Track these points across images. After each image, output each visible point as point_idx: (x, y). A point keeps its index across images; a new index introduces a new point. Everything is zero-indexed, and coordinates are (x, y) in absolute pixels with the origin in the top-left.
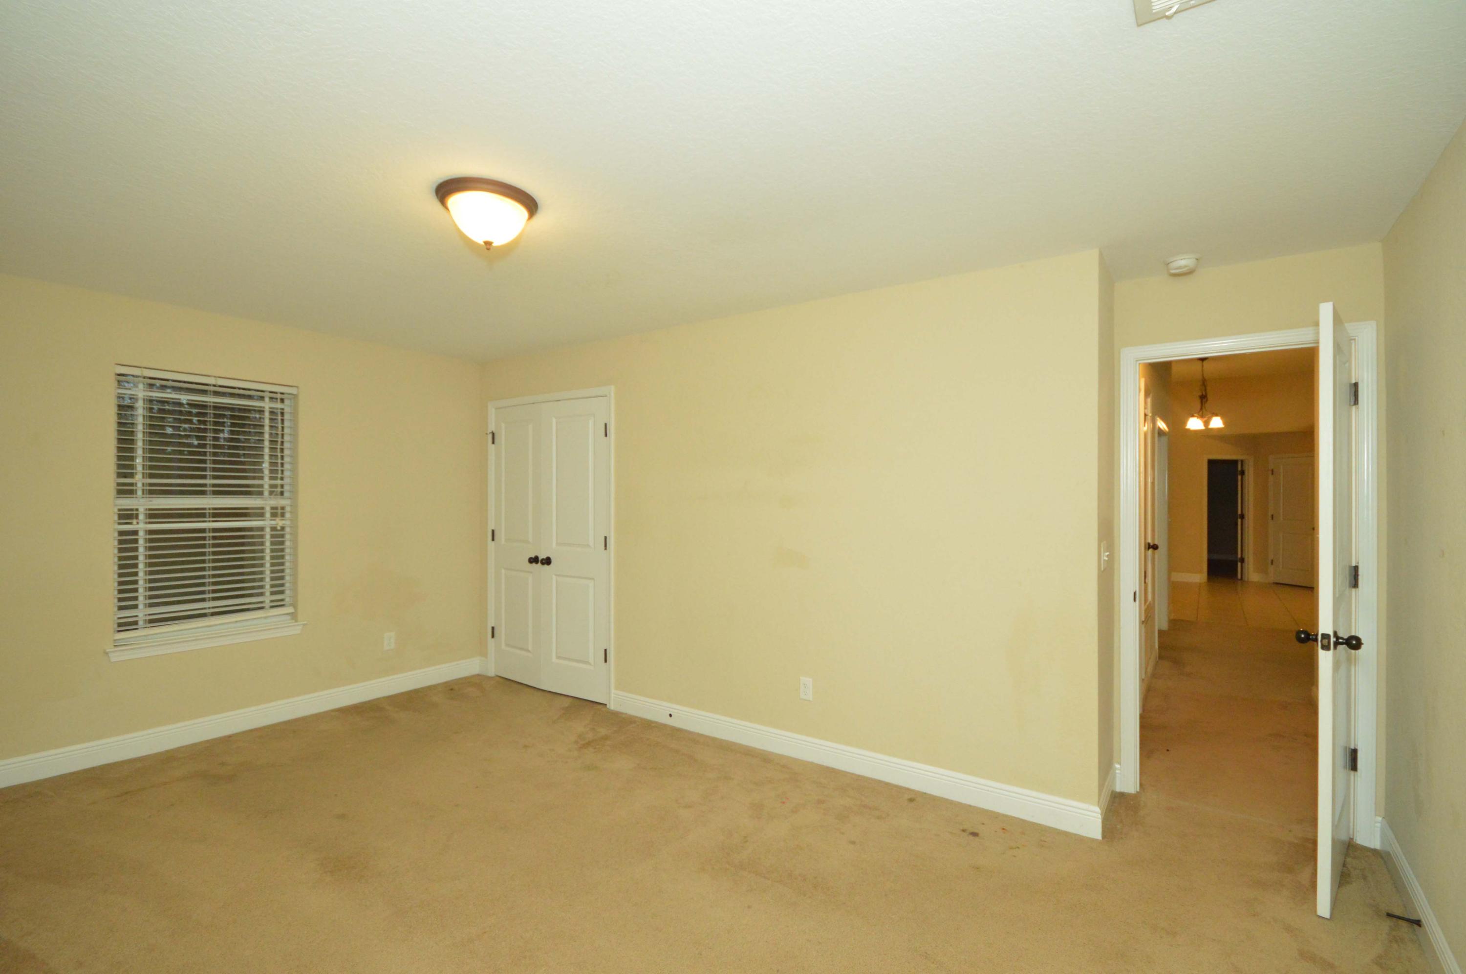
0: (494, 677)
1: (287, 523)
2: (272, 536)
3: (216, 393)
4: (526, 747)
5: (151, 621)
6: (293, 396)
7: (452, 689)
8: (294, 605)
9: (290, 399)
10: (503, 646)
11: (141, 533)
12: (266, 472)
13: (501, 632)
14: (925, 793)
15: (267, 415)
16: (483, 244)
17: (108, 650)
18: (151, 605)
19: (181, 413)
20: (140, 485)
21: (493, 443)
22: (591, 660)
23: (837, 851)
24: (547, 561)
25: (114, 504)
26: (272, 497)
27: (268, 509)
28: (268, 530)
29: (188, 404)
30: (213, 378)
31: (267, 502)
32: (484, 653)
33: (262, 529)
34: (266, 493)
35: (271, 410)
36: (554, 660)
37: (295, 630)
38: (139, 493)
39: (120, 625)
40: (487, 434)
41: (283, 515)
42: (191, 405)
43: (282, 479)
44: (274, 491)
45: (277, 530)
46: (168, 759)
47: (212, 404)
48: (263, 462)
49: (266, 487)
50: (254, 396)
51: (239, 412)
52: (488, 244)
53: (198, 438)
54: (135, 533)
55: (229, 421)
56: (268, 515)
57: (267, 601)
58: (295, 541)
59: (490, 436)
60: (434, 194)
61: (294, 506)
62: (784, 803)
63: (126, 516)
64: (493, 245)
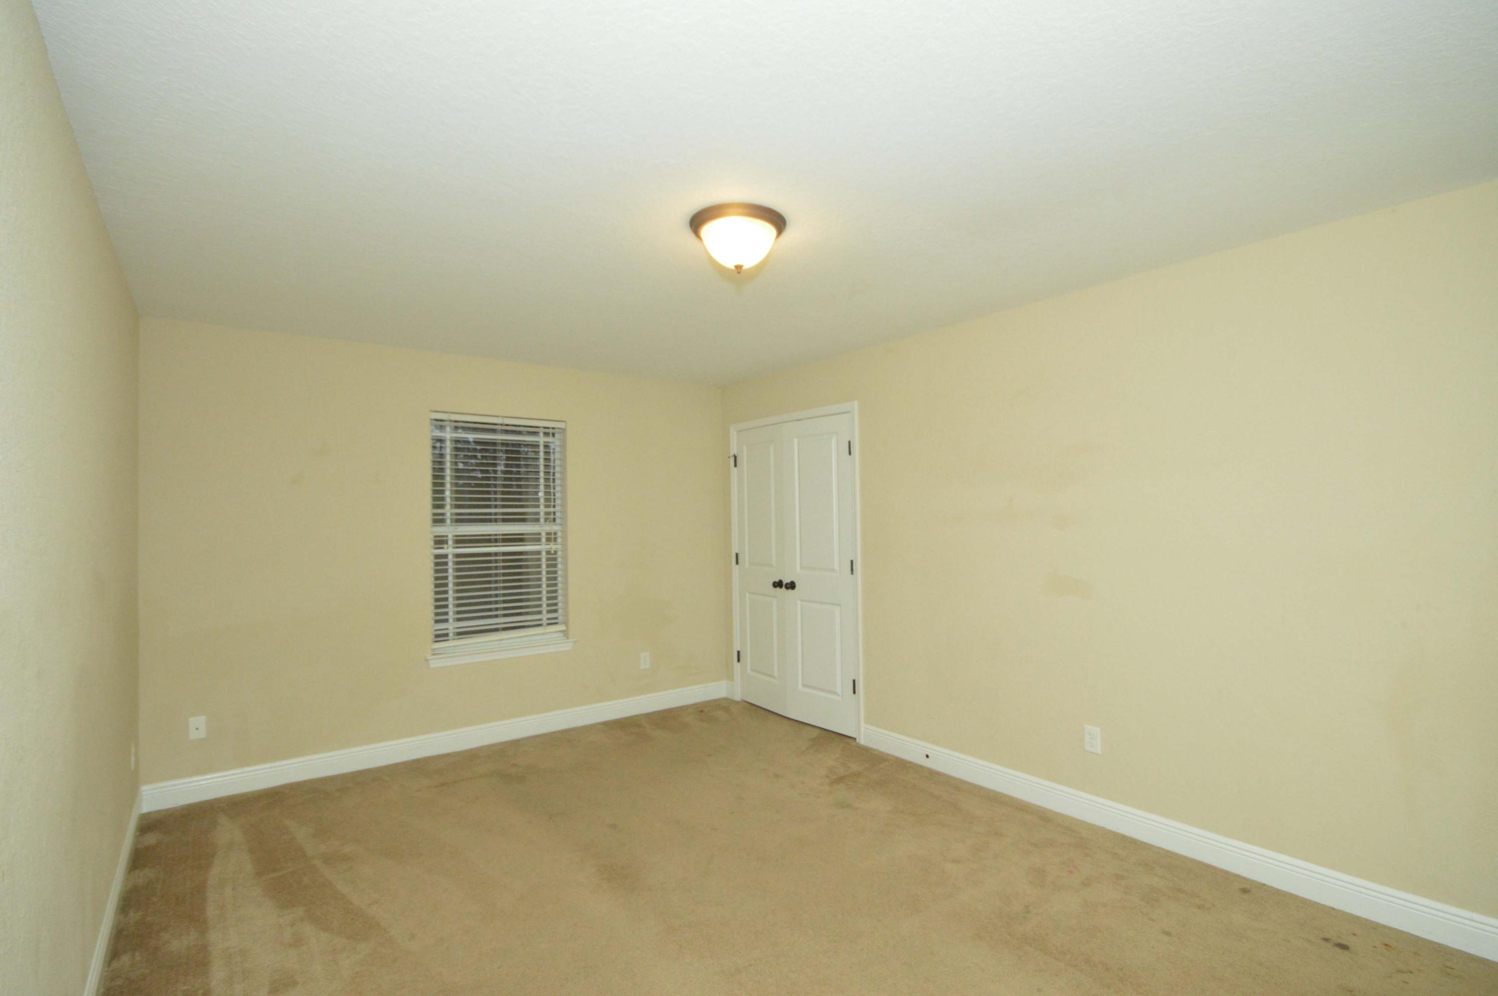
0: (738, 702)
1: (559, 547)
2: (548, 559)
3: (507, 432)
4: (777, 776)
5: (459, 634)
6: (561, 430)
7: (702, 711)
8: (566, 623)
9: (560, 433)
10: (749, 671)
11: (450, 557)
12: (542, 501)
13: (747, 657)
14: (1264, 885)
15: (542, 449)
16: (733, 268)
17: (428, 658)
18: (459, 620)
19: (469, 450)
20: (448, 515)
21: (735, 466)
22: (839, 690)
23: (1147, 940)
24: (792, 586)
25: (431, 531)
26: (547, 523)
27: (544, 534)
28: (544, 553)
29: (475, 442)
30: (500, 418)
31: (542, 528)
32: (730, 677)
33: (539, 553)
34: (542, 520)
35: (545, 444)
36: (800, 687)
37: (567, 646)
38: (448, 521)
39: (437, 636)
40: (729, 457)
41: (555, 540)
42: (477, 442)
43: (554, 506)
44: (548, 518)
45: (551, 554)
46: (472, 756)
47: (500, 441)
48: (539, 492)
49: (542, 514)
50: (523, 432)
51: (513, 447)
52: (739, 267)
53: (482, 471)
54: (446, 556)
55: (505, 455)
56: (544, 540)
57: (545, 619)
58: (565, 563)
59: (732, 459)
60: (688, 225)
61: (564, 532)
62: (1071, 872)
63: (440, 542)
64: (744, 268)
